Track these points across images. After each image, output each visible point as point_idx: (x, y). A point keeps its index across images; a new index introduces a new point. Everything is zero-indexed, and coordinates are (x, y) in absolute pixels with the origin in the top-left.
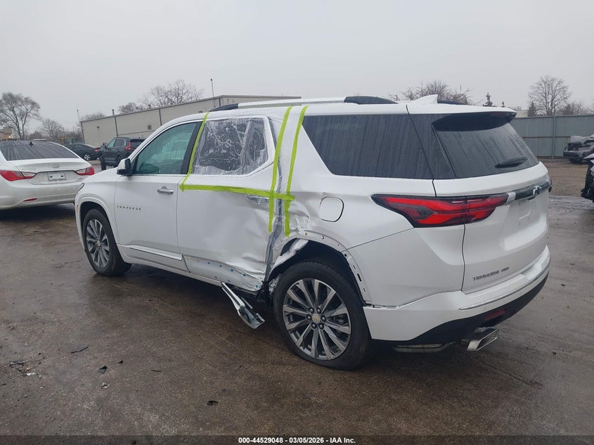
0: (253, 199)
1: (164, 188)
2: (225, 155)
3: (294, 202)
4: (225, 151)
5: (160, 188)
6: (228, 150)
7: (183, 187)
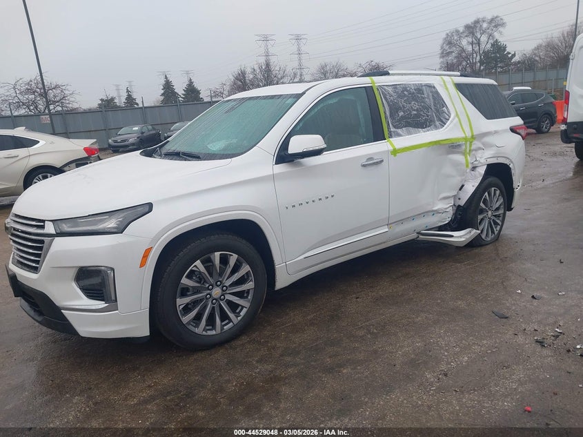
0: (453, 147)
1: (371, 159)
2: (418, 116)
3: (475, 142)
4: (415, 112)
5: (364, 161)
6: (417, 110)
7: (395, 152)
